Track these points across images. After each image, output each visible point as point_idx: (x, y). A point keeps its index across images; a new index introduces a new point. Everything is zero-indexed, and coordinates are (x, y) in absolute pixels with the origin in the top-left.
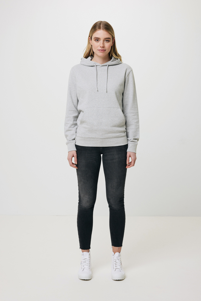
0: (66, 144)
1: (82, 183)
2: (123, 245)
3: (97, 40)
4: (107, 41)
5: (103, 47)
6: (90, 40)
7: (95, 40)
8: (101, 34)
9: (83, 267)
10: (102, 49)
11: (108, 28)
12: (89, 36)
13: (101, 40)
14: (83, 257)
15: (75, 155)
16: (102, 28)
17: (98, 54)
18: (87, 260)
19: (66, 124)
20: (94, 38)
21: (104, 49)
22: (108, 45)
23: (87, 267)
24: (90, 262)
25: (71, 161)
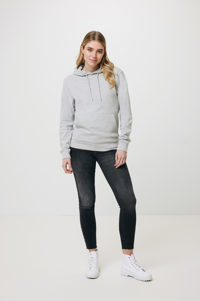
0: (60, 152)
1: (80, 184)
2: (134, 247)
3: (90, 50)
4: (99, 52)
5: (96, 58)
6: (82, 48)
7: (88, 50)
8: (95, 44)
9: (91, 266)
10: (94, 59)
11: (101, 39)
12: (82, 45)
13: (93, 51)
14: (91, 256)
15: (69, 161)
16: (96, 40)
17: (89, 63)
18: (95, 259)
19: (61, 133)
20: (88, 48)
21: (96, 60)
22: (100, 56)
23: (94, 265)
24: (97, 261)
25: (65, 168)
